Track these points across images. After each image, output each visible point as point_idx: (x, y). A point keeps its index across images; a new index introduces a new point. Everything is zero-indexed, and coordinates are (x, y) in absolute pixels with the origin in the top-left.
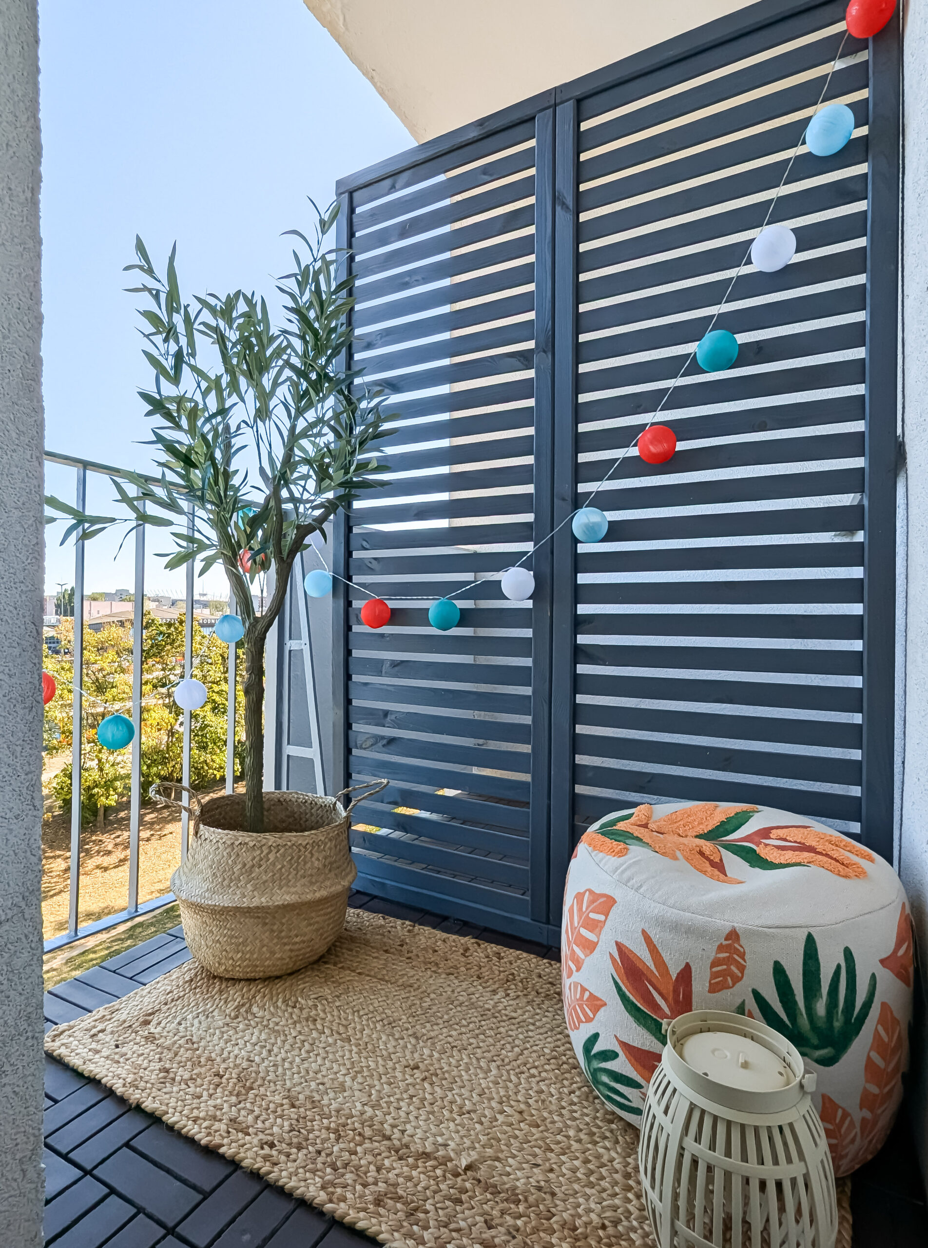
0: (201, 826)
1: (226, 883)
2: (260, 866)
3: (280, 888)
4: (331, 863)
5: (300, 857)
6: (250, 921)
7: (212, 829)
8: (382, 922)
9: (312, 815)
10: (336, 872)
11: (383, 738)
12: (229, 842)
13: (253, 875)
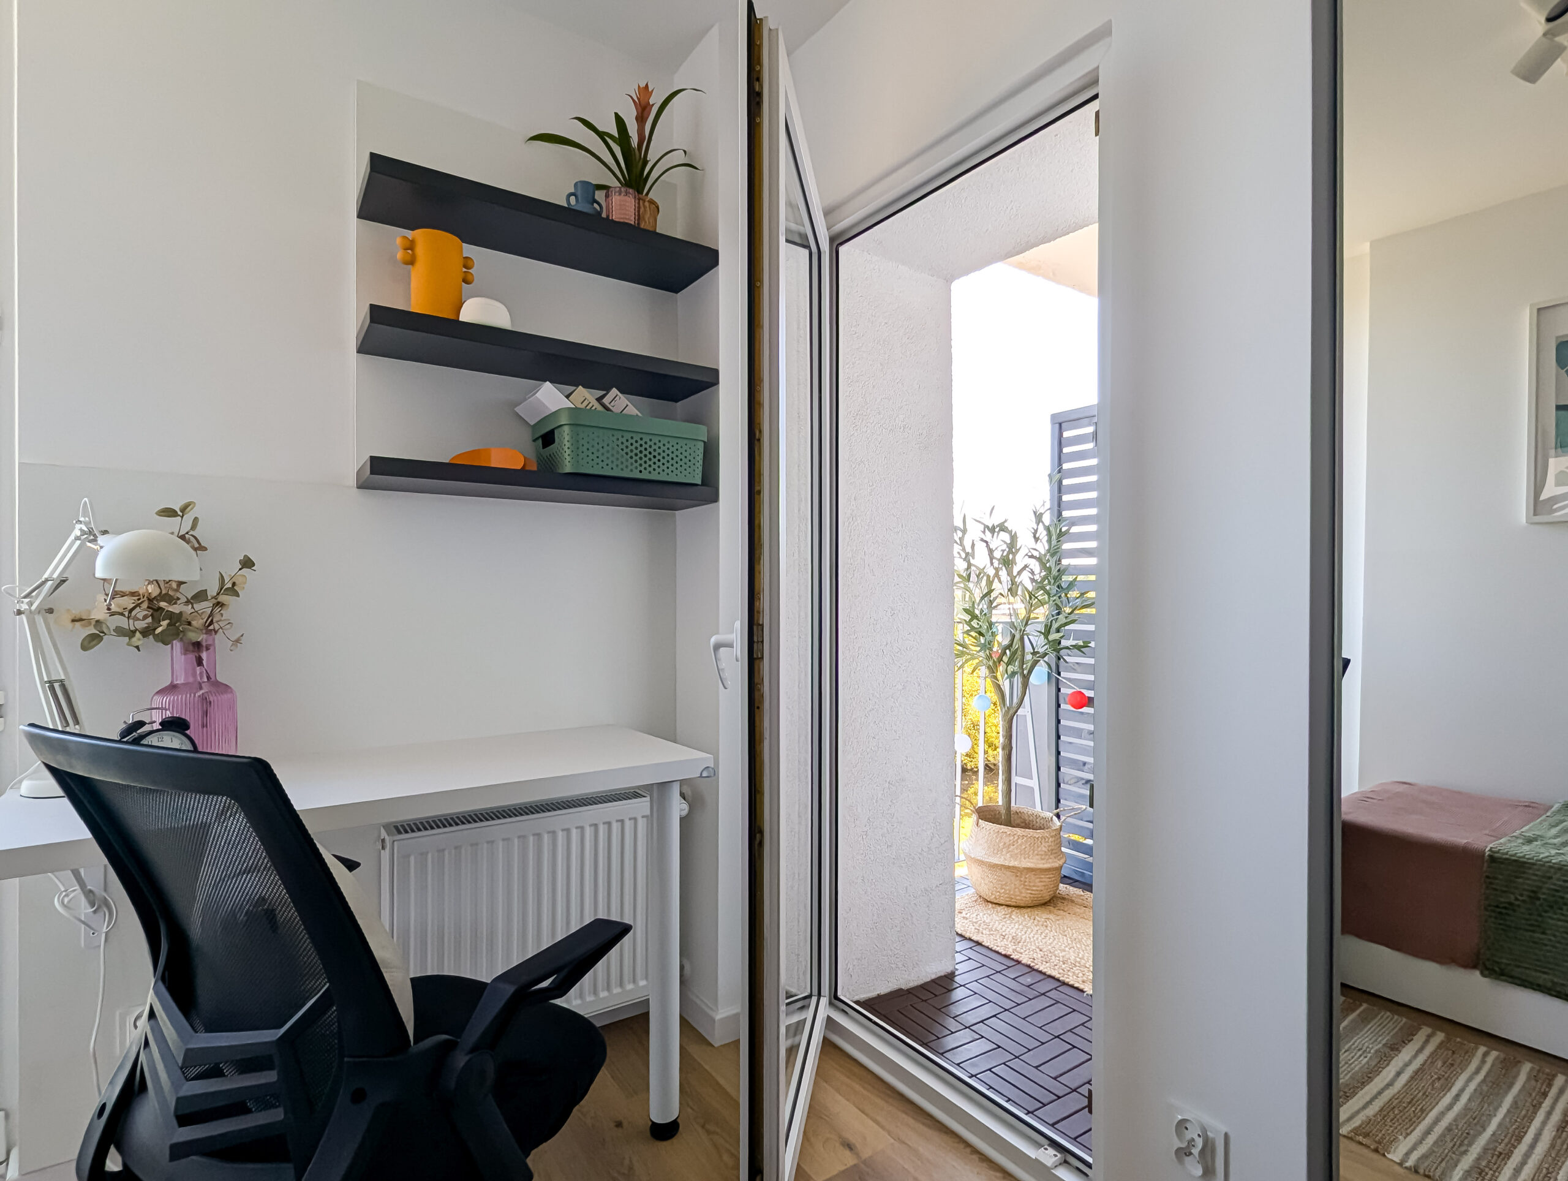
0: (980, 820)
1: (995, 852)
2: (1014, 845)
3: (1025, 859)
4: (1052, 850)
5: (1035, 844)
6: (1008, 873)
7: (986, 823)
8: (1082, 894)
9: (1037, 822)
10: (1055, 855)
11: (1083, 779)
12: (996, 831)
13: (1010, 849)
